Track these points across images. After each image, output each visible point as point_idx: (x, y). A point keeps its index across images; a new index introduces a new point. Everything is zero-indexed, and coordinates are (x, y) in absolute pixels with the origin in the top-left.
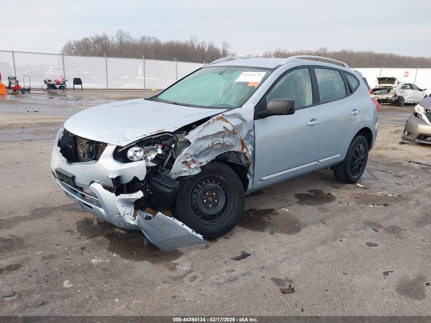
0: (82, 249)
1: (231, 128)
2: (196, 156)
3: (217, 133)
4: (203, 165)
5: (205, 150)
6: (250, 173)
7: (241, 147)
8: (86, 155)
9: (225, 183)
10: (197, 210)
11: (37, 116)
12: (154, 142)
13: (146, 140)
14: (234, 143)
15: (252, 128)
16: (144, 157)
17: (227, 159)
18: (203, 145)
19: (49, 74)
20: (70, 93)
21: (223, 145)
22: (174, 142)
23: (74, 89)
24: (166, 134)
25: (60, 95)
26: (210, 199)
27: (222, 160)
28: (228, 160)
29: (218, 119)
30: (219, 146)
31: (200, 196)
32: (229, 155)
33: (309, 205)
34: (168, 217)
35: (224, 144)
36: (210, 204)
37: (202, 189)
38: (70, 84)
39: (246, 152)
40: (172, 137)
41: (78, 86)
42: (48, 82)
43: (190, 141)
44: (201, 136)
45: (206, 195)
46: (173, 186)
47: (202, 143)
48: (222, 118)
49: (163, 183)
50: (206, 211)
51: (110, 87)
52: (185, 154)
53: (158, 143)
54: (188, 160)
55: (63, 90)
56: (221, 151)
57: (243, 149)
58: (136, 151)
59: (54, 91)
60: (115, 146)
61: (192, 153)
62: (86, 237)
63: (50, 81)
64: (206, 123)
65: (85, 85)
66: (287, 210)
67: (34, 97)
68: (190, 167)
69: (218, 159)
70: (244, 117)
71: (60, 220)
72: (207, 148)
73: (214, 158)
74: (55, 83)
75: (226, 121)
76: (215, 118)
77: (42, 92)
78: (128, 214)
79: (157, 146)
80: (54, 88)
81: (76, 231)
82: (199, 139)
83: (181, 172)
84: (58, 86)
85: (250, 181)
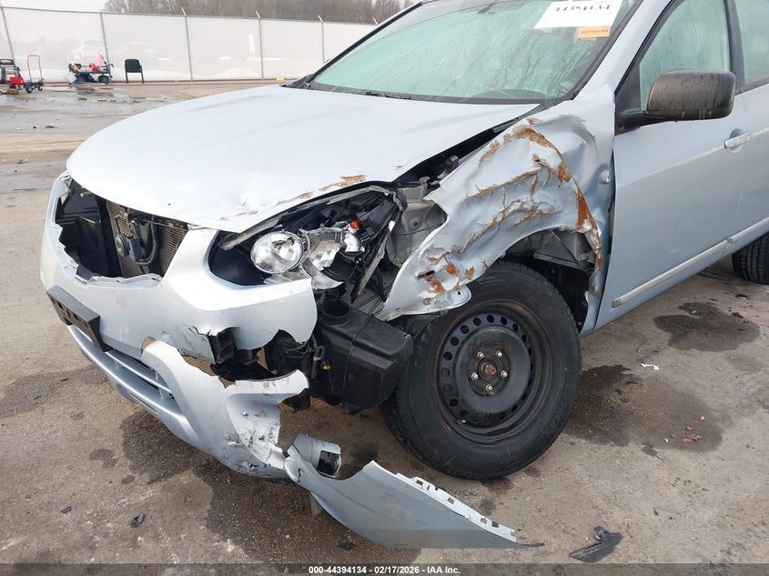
0: (135, 523)
1: (554, 163)
2: (458, 253)
3: (519, 178)
4: (475, 277)
5: (484, 233)
6: (593, 288)
7: (575, 216)
8: (131, 252)
9: (529, 323)
10: (454, 402)
11: (50, 136)
12: (333, 213)
13: (307, 211)
14: (558, 205)
15: (608, 161)
16: (303, 260)
17: (532, 251)
18: (478, 218)
19: (80, 55)
20: (120, 89)
21: (531, 214)
22: (395, 213)
23: (127, 82)
24: (371, 188)
25: (100, 94)
26: (489, 369)
27: (520, 256)
28: (536, 256)
29: (520, 135)
30: (519, 218)
31: (462, 365)
32: (542, 240)
33: (702, 350)
34: (399, 476)
35: (533, 209)
36: (488, 383)
37: (466, 346)
38: (118, 72)
39: (590, 231)
40: (390, 198)
41: (134, 76)
42: (76, 68)
43: (445, 208)
44: (475, 192)
45: (478, 359)
46: (395, 351)
47: (476, 211)
48: (528, 132)
49: (363, 341)
50: (481, 406)
51: (196, 77)
52: (427, 251)
53: (345, 218)
54: (437, 268)
55: (107, 83)
56: (523, 232)
57: (580, 222)
58: (279, 244)
59: (89, 85)
60: (214, 233)
61: (448, 244)
62: (146, 477)
63: (79, 66)
64: (487, 147)
65: (149, 73)
66: (656, 368)
67: (50, 99)
68: (440, 289)
69: (512, 257)
70: (591, 127)
71: (79, 416)
72: (490, 228)
73: (502, 253)
74: (91, 70)
75: (542, 140)
76: (510, 131)
77: (65, 88)
78: (262, 439)
79: (342, 226)
80: (88, 79)
81: (119, 454)
82: (470, 202)
83: (414, 305)
84: (96, 76)
85: (591, 311)
